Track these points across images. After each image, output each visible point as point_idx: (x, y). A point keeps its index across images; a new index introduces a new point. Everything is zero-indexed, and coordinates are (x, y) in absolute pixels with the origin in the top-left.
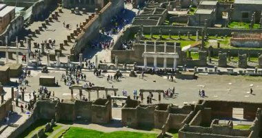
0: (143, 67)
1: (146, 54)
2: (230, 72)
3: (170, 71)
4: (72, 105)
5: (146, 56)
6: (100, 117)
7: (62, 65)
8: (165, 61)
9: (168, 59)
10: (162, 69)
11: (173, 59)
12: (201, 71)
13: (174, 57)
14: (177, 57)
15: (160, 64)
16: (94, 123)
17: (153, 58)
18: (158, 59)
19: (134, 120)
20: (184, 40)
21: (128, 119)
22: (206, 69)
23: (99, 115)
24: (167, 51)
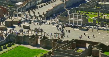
0: (69, 24)
1: (70, 19)
2: (103, 29)
3: (79, 27)
4: (22, 37)
5: (70, 20)
6: (32, 43)
7: (38, 21)
8: (77, 22)
9: (79, 22)
10: (76, 25)
11: (80, 22)
12: (91, 28)
13: (81, 21)
14: (82, 21)
15: (75, 24)
16: (30, 45)
17: (73, 21)
18: (75, 21)
19: (44, 45)
20: (96, 14)
21: (42, 44)
22: (93, 27)
23: (32, 42)
24: (78, 18)
